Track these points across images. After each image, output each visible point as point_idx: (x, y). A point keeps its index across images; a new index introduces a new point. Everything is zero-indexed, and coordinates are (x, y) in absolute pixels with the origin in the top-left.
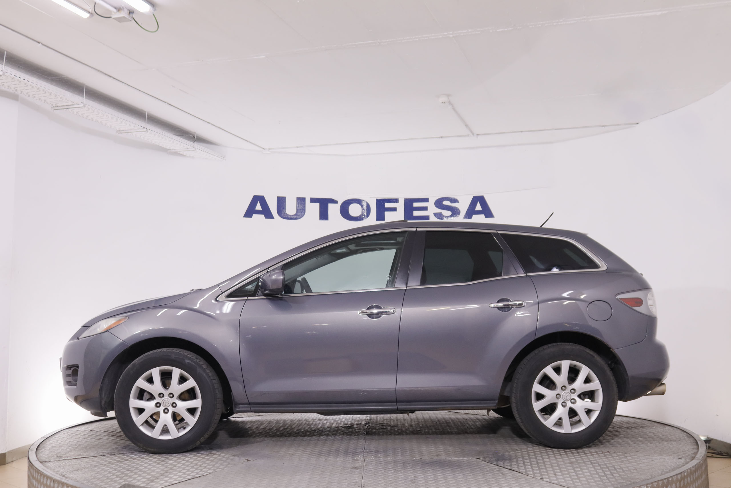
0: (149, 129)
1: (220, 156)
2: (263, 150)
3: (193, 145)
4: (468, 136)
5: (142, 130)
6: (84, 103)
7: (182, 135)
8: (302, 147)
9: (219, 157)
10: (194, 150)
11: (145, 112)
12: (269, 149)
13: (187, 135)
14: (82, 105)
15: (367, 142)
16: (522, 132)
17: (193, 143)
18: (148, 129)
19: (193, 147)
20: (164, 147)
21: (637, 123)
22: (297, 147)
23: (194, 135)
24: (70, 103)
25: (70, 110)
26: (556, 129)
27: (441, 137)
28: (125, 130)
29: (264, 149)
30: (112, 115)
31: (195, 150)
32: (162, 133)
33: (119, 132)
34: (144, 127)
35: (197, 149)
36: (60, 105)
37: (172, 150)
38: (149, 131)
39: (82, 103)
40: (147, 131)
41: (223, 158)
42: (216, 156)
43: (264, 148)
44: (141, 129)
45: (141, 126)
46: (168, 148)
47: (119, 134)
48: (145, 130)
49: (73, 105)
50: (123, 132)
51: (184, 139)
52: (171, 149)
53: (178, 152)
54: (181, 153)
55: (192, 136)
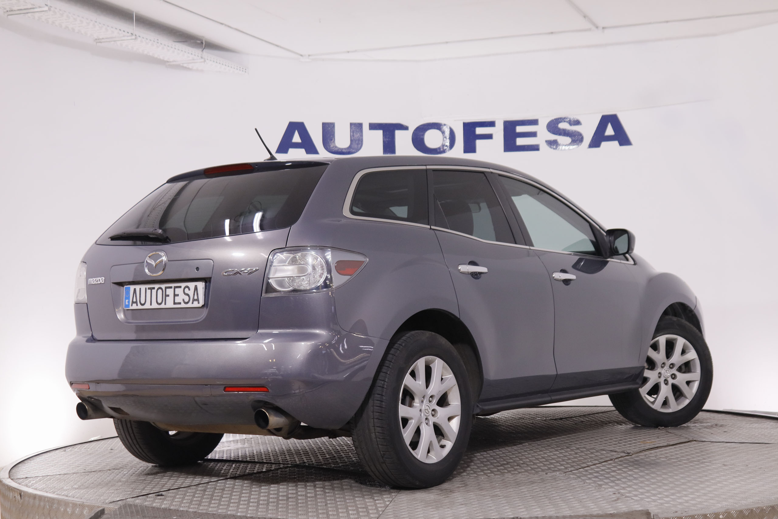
0: (139, 36)
1: (240, 68)
2: (301, 57)
3: (202, 55)
4: (590, 30)
5: (129, 38)
6: (49, 5)
7: (186, 42)
8: (356, 51)
10: (203, 62)
11: (133, 12)
12: (309, 56)
13: (192, 41)
14: (46, 8)
15: (447, 43)
16: (667, 22)
17: (201, 51)
18: (137, 35)
19: (202, 57)
20: (161, 58)
22: (348, 52)
23: (203, 40)
24: (29, 6)
25: (29, 15)
26: (717, 17)
27: (551, 33)
28: (106, 38)
29: (301, 55)
30: (87, 19)
31: (205, 61)
32: (158, 39)
33: (98, 40)
34: (132, 34)
35: (208, 59)
36: (16, 8)
37: (173, 62)
38: (139, 39)
39: (46, 5)
40: (136, 39)
41: (244, 70)
42: (234, 68)
44: (128, 36)
45: (128, 32)
46: (166, 59)
47: (97, 44)
48: (134, 37)
49: (33, 8)
50: (103, 40)
51: (187, 46)
52: (171, 60)
53: (181, 65)
54: (185, 65)
55: (199, 42)
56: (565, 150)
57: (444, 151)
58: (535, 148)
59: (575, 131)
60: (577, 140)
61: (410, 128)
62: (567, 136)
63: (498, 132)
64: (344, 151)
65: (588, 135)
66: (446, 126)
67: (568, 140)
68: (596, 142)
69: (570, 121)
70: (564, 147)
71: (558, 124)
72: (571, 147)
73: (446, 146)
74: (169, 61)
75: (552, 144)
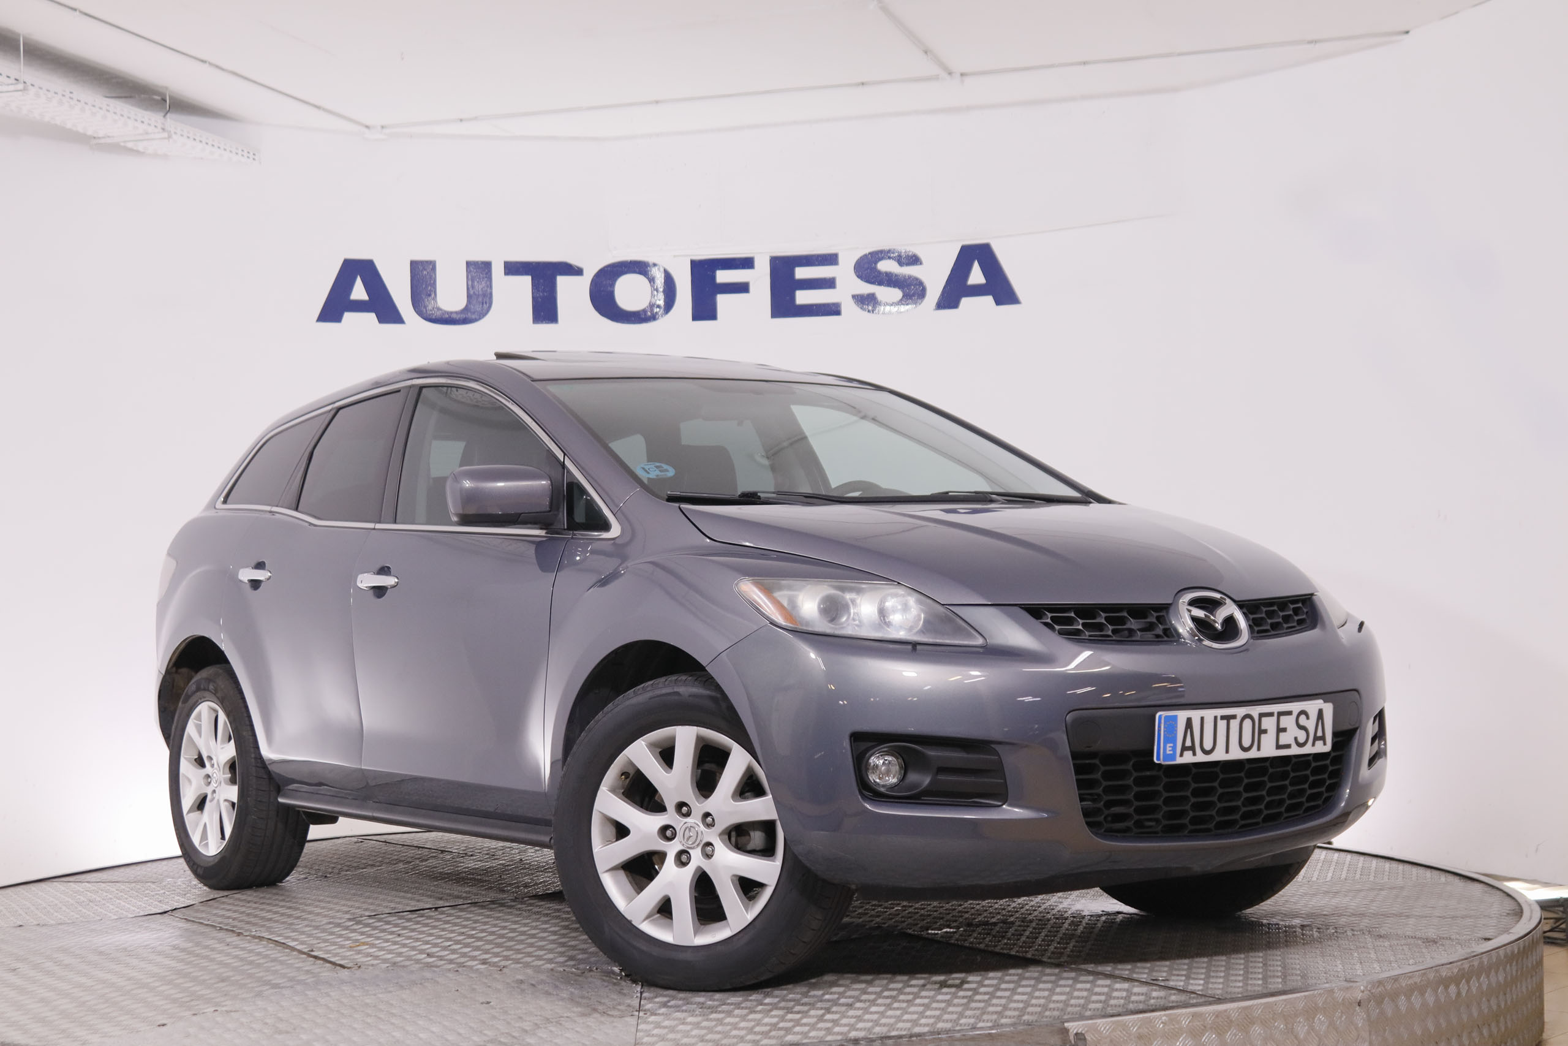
0: (32, 85)
1: (245, 152)
2: (366, 130)
3: (163, 124)
4: (936, 78)
5: (12, 88)
7: (131, 97)
8: (476, 118)
9: (240, 152)
10: (165, 138)
11: (19, 35)
12: (383, 127)
13: (143, 96)
16: (1085, 63)
17: (162, 118)
18: (28, 84)
19: (163, 129)
20: (80, 129)
21: (1406, 29)
22: (461, 120)
23: (165, 95)
26: (1180, 54)
27: (863, 84)
29: (367, 127)
31: (170, 137)
32: (71, 93)
34: (16, 80)
35: (175, 133)
37: (104, 138)
38: (32, 90)
40: (25, 89)
41: (251, 155)
42: (231, 151)
43: (368, 123)
44: (8, 85)
45: (8, 77)
46: (90, 133)
48: (20, 86)
51: (133, 105)
52: (101, 135)
53: (122, 144)
54: (130, 145)
55: (157, 98)
56: (890, 313)
57: (653, 318)
58: (832, 310)
59: (910, 277)
60: (914, 295)
61: (585, 272)
62: (895, 286)
63: (760, 278)
64: (454, 316)
65: (935, 284)
66: (656, 268)
67: (896, 294)
68: (950, 299)
69: (900, 256)
70: (888, 308)
71: (876, 263)
72: (903, 308)
73: (658, 306)
74: (95, 135)
75: (866, 301)
